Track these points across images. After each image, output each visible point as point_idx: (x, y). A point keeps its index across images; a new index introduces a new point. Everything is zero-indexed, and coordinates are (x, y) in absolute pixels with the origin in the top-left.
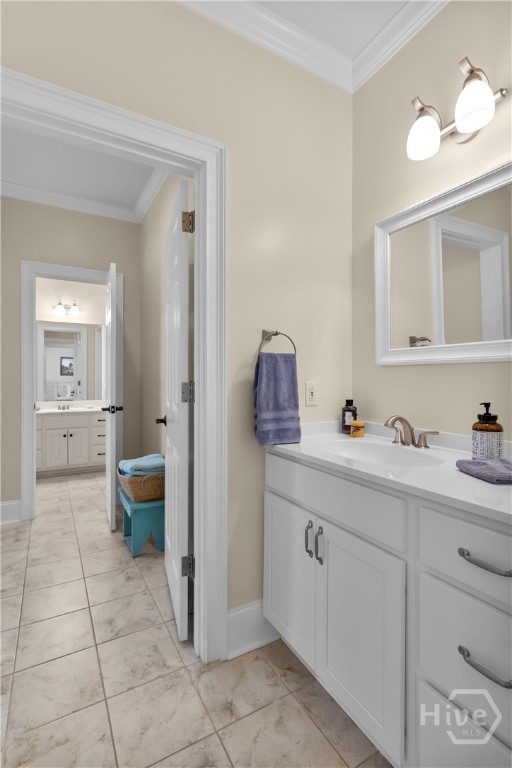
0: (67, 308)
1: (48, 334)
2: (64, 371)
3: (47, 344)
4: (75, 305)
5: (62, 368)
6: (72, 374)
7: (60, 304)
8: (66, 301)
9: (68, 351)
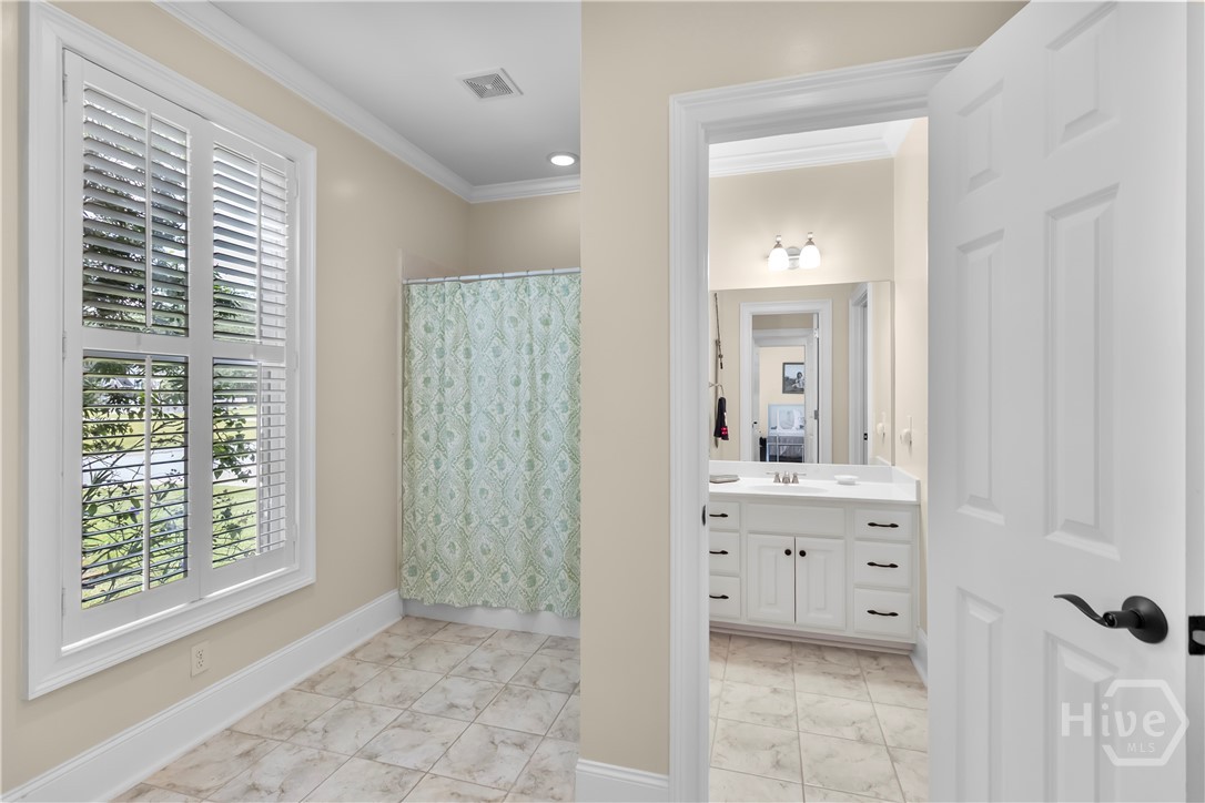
0: (794, 253)
1: (760, 322)
2: (791, 386)
3: (758, 341)
4: (810, 242)
5: (786, 380)
6: (802, 391)
7: (778, 245)
8: (792, 237)
9: (794, 353)
